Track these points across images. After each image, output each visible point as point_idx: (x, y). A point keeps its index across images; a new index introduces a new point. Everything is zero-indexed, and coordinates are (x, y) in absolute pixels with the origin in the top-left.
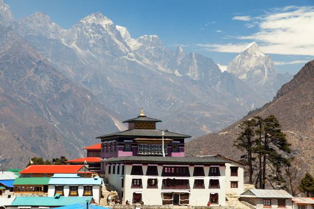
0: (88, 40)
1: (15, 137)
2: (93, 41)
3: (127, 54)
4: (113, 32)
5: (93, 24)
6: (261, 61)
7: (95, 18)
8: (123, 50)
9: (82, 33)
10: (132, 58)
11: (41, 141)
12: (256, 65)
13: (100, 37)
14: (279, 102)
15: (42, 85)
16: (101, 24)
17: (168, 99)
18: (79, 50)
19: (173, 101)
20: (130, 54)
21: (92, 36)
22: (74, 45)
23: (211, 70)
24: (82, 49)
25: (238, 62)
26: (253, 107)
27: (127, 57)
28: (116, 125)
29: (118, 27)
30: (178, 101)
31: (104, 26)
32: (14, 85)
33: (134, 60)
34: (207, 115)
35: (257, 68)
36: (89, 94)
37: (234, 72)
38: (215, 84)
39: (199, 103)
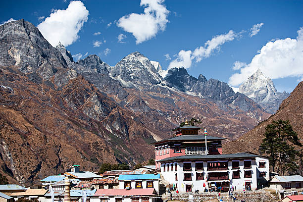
0: (129, 74)
1: (78, 151)
2: (133, 74)
3: (160, 82)
4: (148, 66)
5: (133, 61)
6: (264, 83)
7: (134, 56)
8: (157, 80)
9: (125, 68)
10: (164, 85)
11: (98, 153)
12: (261, 86)
13: (139, 70)
14: (281, 114)
15: (96, 110)
16: (139, 60)
17: (194, 116)
18: (123, 82)
19: (198, 118)
20: (162, 82)
21: (133, 70)
22: (119, 78)
23: (227, 92)
24: (125, 81)
25: (247, 85)
26: (260, 119)
27: (160, 85)
28: (155, 138)
29: (152, 62)
30: (202, 117)
31: (142, 62)
32: (75, 111)
33: (166, 87)
34: (226, 127)
35: (262, 88)
36: (132, 116)
37: (244, 93)
38: (230, 102)
39: (219, 118)
